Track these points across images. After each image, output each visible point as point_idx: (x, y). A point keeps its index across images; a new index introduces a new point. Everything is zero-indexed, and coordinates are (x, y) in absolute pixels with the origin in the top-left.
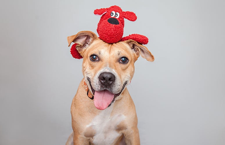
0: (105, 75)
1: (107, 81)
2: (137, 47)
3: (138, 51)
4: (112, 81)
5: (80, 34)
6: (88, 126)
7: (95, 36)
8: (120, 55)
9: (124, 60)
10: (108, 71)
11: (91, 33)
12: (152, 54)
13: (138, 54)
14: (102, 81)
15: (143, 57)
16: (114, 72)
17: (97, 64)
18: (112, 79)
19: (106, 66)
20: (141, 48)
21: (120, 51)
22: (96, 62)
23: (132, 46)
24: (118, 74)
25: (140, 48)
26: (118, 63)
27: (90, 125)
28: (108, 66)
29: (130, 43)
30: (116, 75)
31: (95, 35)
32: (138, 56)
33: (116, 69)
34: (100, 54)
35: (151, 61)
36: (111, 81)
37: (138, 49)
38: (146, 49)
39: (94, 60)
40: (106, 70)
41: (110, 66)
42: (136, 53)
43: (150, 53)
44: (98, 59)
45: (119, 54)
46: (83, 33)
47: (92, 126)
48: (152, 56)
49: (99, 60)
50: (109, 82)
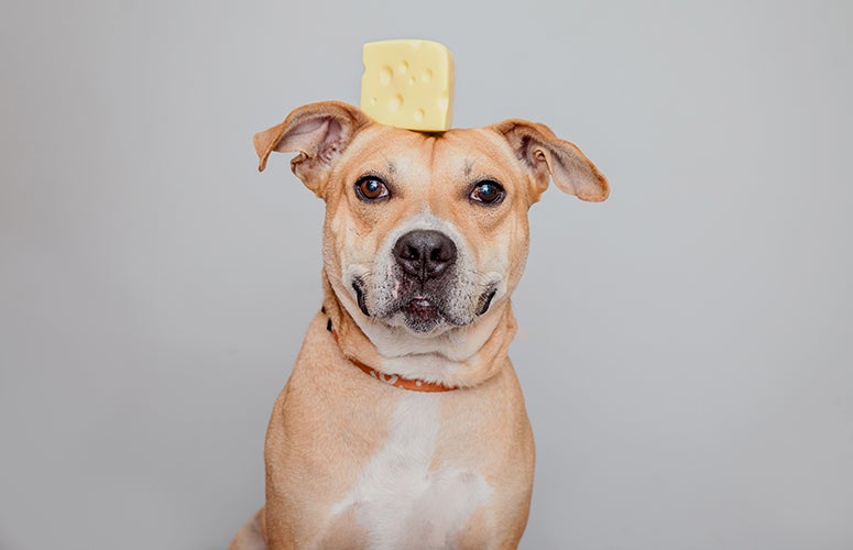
0: (418, 242)
1: (425, 260)
2: (539, 148)
3: (541, 166)
4: (444, 261)
5: (299, 118)
6: (337, 509)
7: (357, 117)
8: (472, 173)
9: (489, 192)
10: (427, 226)
11: (340, 107)
12: (601, 171)
13: (541, 178)
14: (407, 264)
15: (562, 187)
16: (450, 229)
17: (383, 211)
18: (443, 255)
19: (419, 211)
20: (556, 150)
21: (471, 158)
22: (378, 203)
23: (518, 144)
24: (469, 240)
25: (552, 152)
26: (465, 204)
27: (349, 501)
28: (428, 210)
29: (511, 135)
30: (460, 241)
31: (356, 112)
32: (542, 186)
33: (457, 222)
34: (391, 170)
35: (596, 200)
36: (440, 261)
37: (542, 155)
38: (577, 153)
39: (375, 198)
40: (418, 223)
41: (435, 211)
42: (534, 172)
43: (592, 167)
44: (386, 193)
45: (468, 171)
46: (310, 114)
47: (355, 504)
48: (601, 180)
49: (391, 195)
50: (432, 264)
